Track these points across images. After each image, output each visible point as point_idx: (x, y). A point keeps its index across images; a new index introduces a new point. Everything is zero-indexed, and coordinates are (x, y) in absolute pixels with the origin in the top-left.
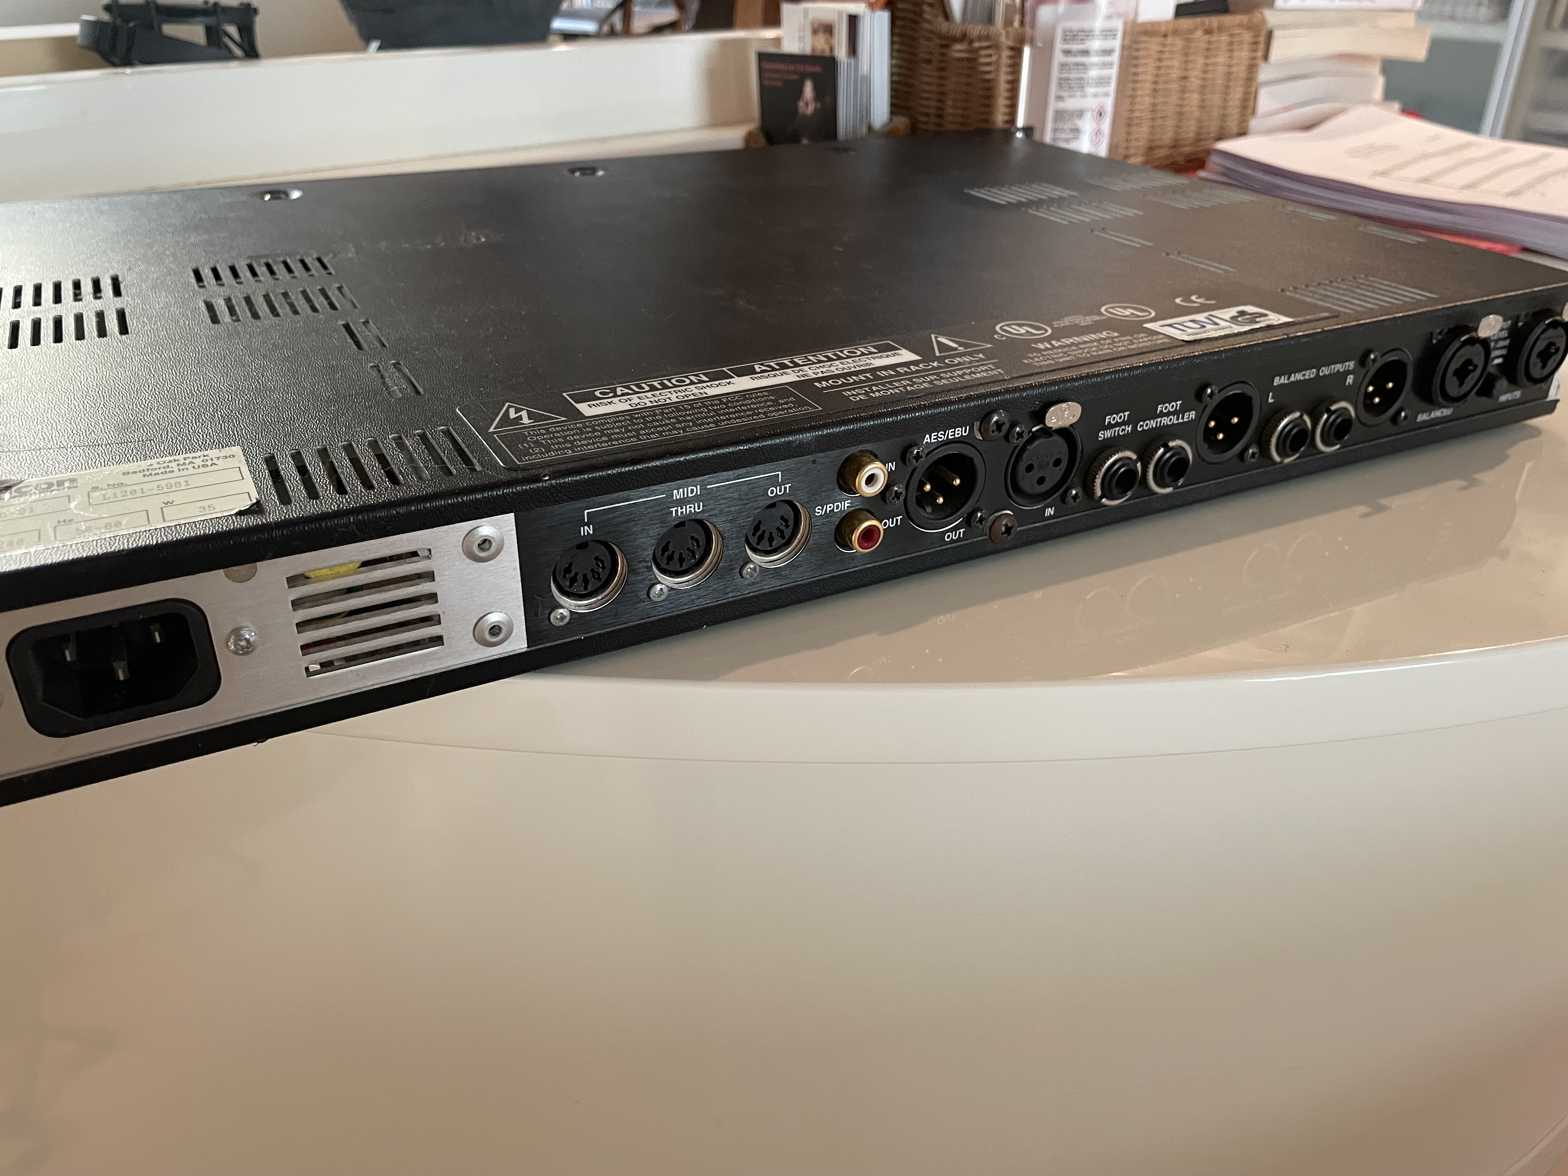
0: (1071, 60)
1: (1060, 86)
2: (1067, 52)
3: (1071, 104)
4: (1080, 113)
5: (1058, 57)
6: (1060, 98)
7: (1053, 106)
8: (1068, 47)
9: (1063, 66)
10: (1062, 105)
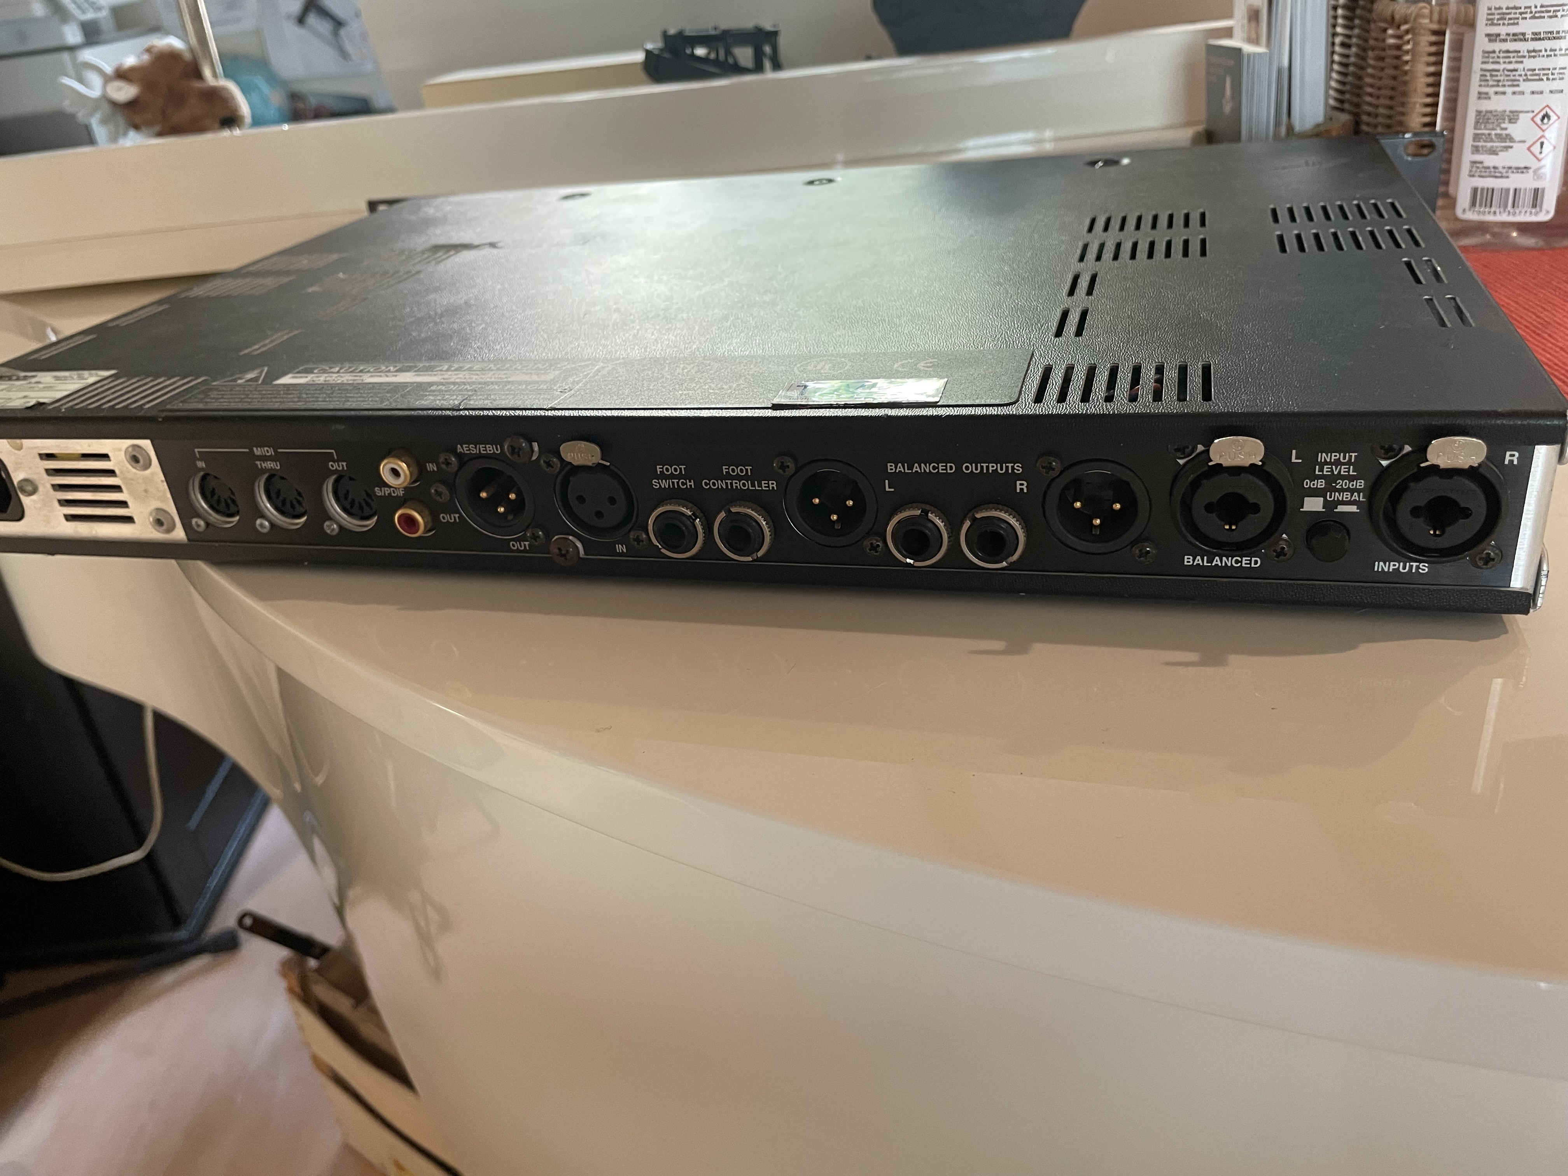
0: (1497, 46)
1: (1483, 79)
2: (1493, 38)
3: (1497, 104)
4: (1513, 116)
5: (1481, 43)
6: (1482, 96)
7: (1473, 106)
8: (1494, 30)
9: (1487, 53)
10: (1486, 106)
